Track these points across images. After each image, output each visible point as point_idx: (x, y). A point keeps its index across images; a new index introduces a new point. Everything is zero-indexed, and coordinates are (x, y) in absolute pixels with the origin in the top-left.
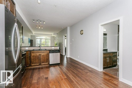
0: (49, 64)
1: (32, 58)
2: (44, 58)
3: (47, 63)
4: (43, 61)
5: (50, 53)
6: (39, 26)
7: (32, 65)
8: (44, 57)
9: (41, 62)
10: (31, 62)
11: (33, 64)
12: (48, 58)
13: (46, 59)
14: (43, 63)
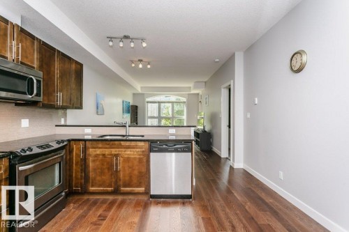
0: (147, 192)
1: (91, 164)
2: (130, 167)
3: (142, 189)
4: (127, 178)
5: (151, 150)
6: (141, 61)
7: (92, 189)
8: (130, 164)
9: (121, 183)
10: (87, 178)
11: (92, 186)
12: (144, 170)
13: (136, 172)
14: (125, 186)
